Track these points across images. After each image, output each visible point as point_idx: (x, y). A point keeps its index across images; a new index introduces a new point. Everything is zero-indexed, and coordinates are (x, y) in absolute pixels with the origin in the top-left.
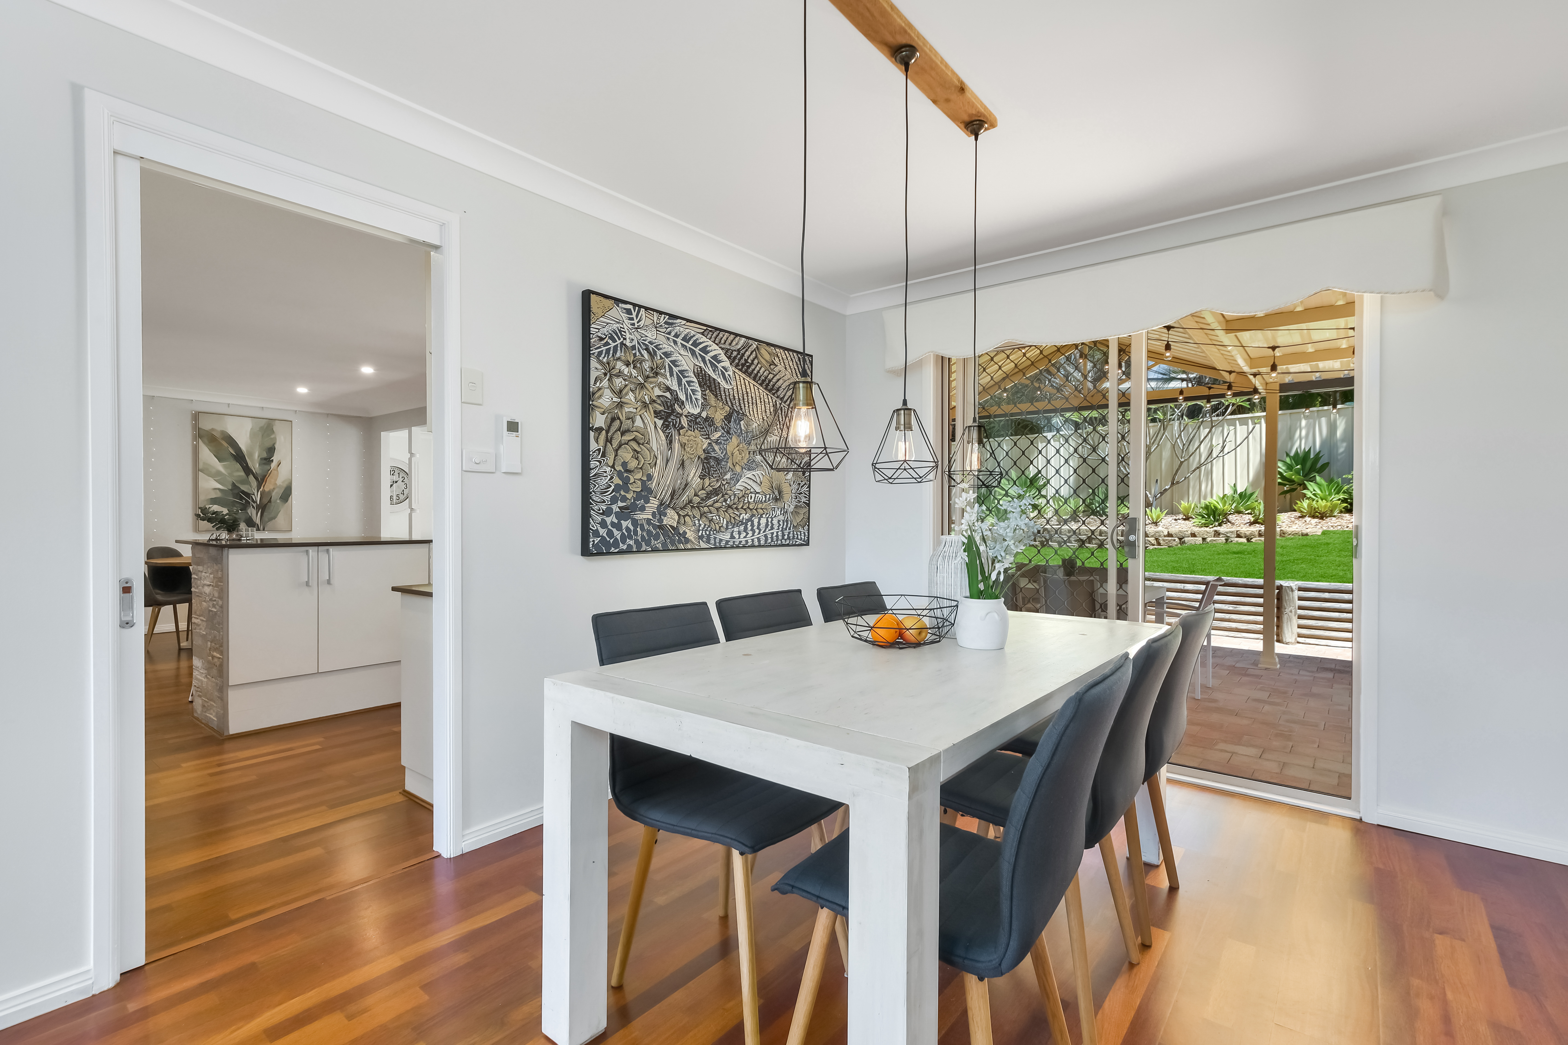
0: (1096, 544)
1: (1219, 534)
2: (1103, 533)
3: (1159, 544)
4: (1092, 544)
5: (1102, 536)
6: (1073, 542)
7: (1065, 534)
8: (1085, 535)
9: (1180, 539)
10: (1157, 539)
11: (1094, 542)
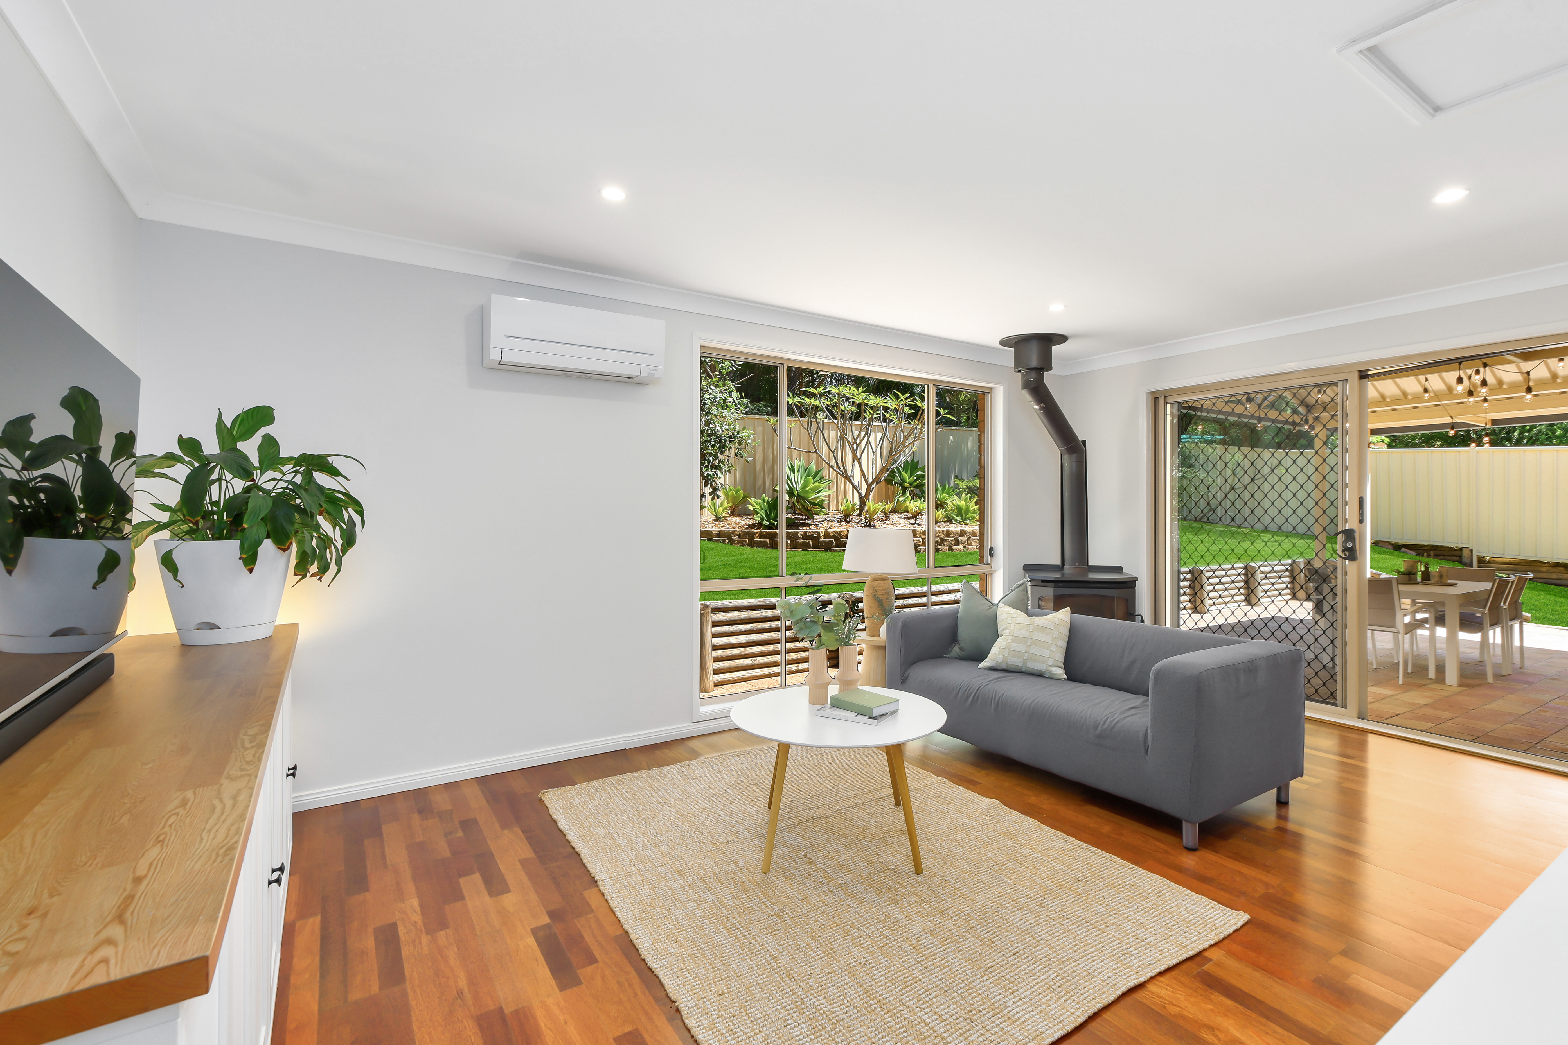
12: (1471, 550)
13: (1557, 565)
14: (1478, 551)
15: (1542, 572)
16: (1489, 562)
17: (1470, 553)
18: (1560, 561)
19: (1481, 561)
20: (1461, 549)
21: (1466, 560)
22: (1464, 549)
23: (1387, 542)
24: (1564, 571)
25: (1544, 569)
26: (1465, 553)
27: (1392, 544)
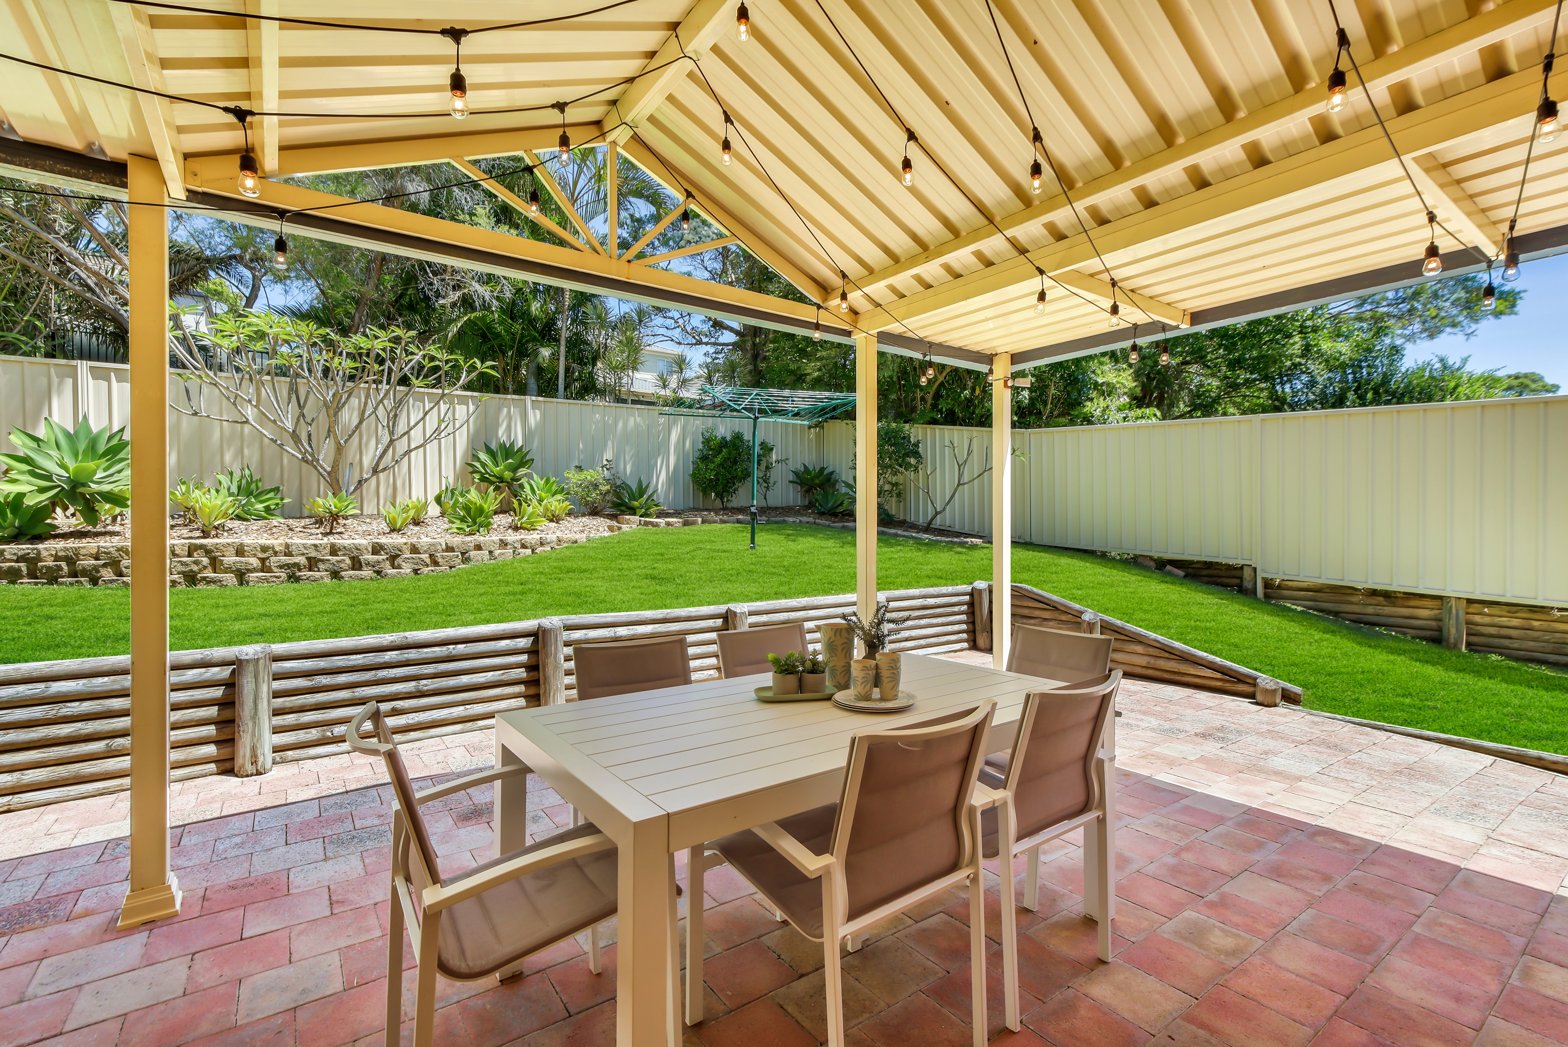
0: (327, 571)
1: (506, 545)
2: (340, 550)
3: (436, 563)
4: (319, 571)
5: (338, 555)
6: (275, 570)
7: (255, 555)
8: (303, 554)
9: (463, 554)
10: (431, 556)
11: (321, 566)
12: (1255, 569)
13: (1374, 593)
14: (1264, 571)
15: (1352, 603)
16: (1279, 587)
17: (1253, 574)
18: (1379, 587)
19: (1268, 584)
20: (1242, 568)
21: (1247, 584)
22: (1245, 568)
23: (1148, 556)
24: (1385, 603)
25: (1354, 599)
26: (1247, 573)
27: (1155, 560)
